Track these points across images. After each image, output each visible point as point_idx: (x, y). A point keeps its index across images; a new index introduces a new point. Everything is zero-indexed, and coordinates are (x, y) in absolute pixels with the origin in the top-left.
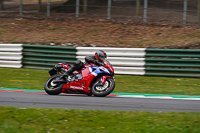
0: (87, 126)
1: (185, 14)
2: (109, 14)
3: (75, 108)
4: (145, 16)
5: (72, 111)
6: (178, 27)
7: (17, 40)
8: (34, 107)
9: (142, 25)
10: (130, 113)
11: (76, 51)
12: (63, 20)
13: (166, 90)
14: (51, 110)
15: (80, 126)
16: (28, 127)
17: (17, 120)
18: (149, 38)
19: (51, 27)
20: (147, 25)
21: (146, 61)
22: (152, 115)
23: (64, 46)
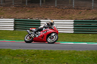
0: (45, 58)
1: (93, 3)
2: (56, 4)
3: (40, 49)
4: (73, 5)
5: (38, 51)
6: (89, 9)
7: (11, 17)
8: (20, 49)
9: (72, 9)
10: (66, 51)
11: (40, 22)
12: (34, 7)
13: (84, 40)
14: (28, 50)
15: (42, 58)
16: (17, 58)
17: (11, 55)
18: (75, 15)
19: (28, 10)
20: (74, 9)
21: (74, 26)
22: (77, 52)
23: (34, 19)
